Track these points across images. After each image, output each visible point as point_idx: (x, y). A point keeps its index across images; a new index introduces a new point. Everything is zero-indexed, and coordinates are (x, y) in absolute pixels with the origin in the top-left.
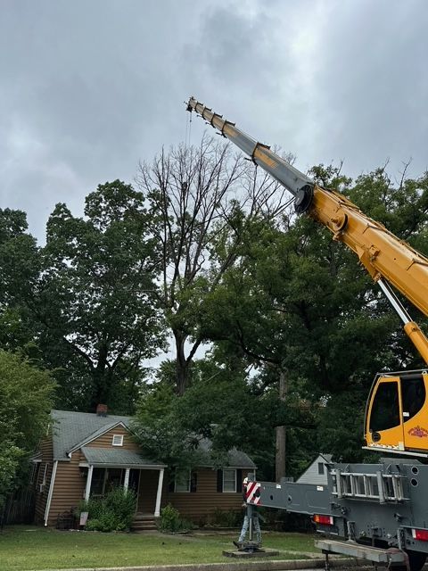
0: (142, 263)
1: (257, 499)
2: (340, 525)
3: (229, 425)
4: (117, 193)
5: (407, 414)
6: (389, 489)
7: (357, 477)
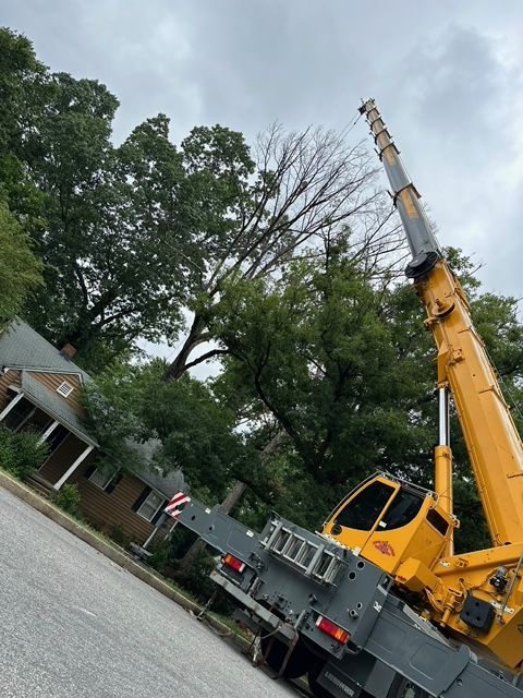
0: (207, 237)
1: (177, 512)
2: (248, 576)
3: (191, 438)
4: (230, 146)
5: (383, 525)
6: (322, 567)
7: (297, 539)
